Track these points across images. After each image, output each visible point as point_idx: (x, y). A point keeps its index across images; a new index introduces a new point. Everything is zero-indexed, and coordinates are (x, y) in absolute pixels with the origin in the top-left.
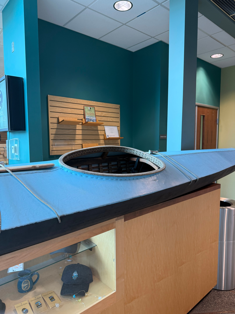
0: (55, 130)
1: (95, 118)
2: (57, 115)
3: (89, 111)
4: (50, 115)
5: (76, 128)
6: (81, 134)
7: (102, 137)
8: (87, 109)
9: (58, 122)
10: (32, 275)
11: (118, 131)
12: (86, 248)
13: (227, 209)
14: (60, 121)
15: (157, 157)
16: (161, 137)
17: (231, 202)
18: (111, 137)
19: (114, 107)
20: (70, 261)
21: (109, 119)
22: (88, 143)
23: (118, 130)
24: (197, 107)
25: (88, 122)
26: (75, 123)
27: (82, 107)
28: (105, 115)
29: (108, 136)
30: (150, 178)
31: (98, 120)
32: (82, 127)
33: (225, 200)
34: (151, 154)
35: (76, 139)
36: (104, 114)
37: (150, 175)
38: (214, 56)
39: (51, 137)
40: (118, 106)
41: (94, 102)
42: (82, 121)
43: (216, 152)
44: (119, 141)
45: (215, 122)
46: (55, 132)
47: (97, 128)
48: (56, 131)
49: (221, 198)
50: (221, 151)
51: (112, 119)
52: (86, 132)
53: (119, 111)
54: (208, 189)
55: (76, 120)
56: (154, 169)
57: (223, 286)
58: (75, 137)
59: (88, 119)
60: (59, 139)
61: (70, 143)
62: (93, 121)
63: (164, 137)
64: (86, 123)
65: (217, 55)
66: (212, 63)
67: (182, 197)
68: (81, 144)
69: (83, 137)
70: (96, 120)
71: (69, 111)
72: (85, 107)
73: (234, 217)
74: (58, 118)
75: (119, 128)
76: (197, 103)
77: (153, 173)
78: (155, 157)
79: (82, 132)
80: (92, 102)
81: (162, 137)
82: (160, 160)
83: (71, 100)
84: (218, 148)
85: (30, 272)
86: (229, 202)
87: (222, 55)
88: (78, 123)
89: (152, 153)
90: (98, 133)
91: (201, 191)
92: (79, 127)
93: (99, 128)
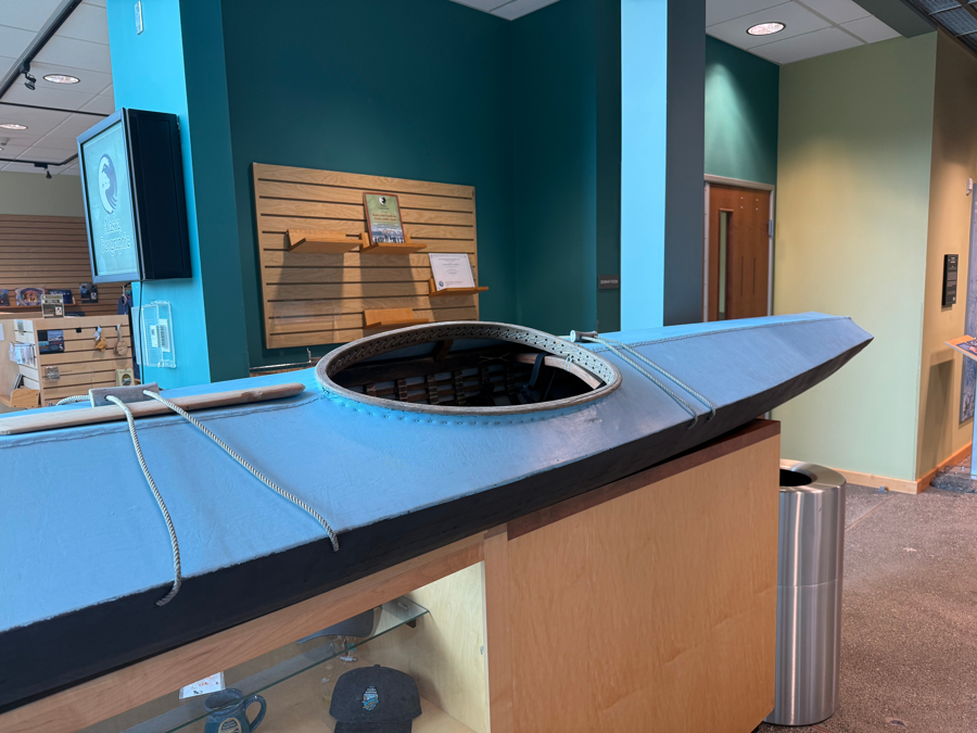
0: (280, 269)
1: (398, 231)
2: (281, 225)
3: (383, 207)
4: (263, 224)
5: (342, 262)
6: (359, 280)
7: (422, 289)
8: (375, 202)
9: (288, 247)
10: (245, 704)
11: (472, 267)
12: (399, 621)
13: (799, 493)
14: (292, 244)
15: (595, 353)
16: (603, 282)
17: (813, 471)
18: (450, 286)
19: (456, 195)
20: (350, 659)
21: (442, 232)
22: (382, 308)
23: (471, 263)
24: (707, 188)
25: (380, 244)
26: (338, 249)
27: (357, 197)
28: (430, 218)
29: (441, 284)
30: (579, 414)
31: (409, 236)
32: (361, 258)
33: (793, 466)
34: (576, 341)
35: (345, 296)
36: (427, 216)
37: (579, 407)
38: (756, 30)
39: (269, 293)
40: (469, 191)
41: (396, 180)
42: (360, 241)
43: (767, 326)
44: (476, 297)
45: (764, 231)
46: (278, 277)
47: (408, 260)
48: (282, 274)
49: (782, 460)
50: (780, 325)
51: (451, 233)
52: (375, 274)
53: (471, 206)
54: (745, 437)
55: (342, 238)
56: (588, 389)
57: (793, 713)
58: (341, 291)
59: (380, 233)
60: (293, 297)
61: (325, 309)
62: (394, 239)
63: (611, 284)
64: (374, 246)
65: (766, 25)
66: (752, 51)
67: (670, 464)
68: (361, 310)
69: (364, 290)
70: (403, 236)
71: (320, 210)
72: (369, 197)
73: (820, 513)
74: (286, 234)
75: (474, 258)
76: (707, 176)
77: (588, 401)
78: (588, 350)
79: (363, 275)
80: (389, 179)
81: (605, 282)
82: (606, 359)
83: (325, 178)
84: (772, 314)
85: (238, 697)
86: (807, 474)
87: (782, 26)
88: (348, 247)
89: (580, 340)
90: (410, 274)
91: (724, 445)
92: (351, 259)
93: (414, 259)
